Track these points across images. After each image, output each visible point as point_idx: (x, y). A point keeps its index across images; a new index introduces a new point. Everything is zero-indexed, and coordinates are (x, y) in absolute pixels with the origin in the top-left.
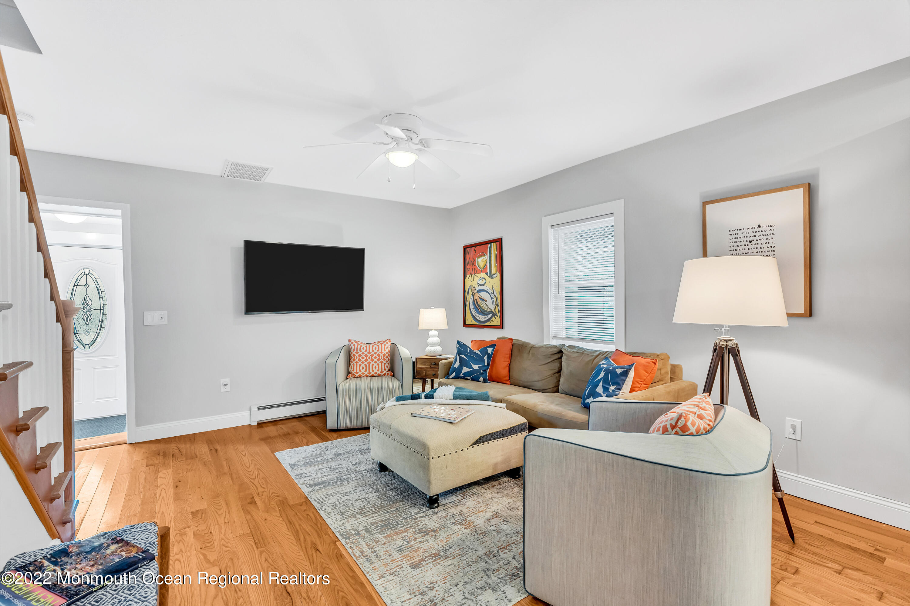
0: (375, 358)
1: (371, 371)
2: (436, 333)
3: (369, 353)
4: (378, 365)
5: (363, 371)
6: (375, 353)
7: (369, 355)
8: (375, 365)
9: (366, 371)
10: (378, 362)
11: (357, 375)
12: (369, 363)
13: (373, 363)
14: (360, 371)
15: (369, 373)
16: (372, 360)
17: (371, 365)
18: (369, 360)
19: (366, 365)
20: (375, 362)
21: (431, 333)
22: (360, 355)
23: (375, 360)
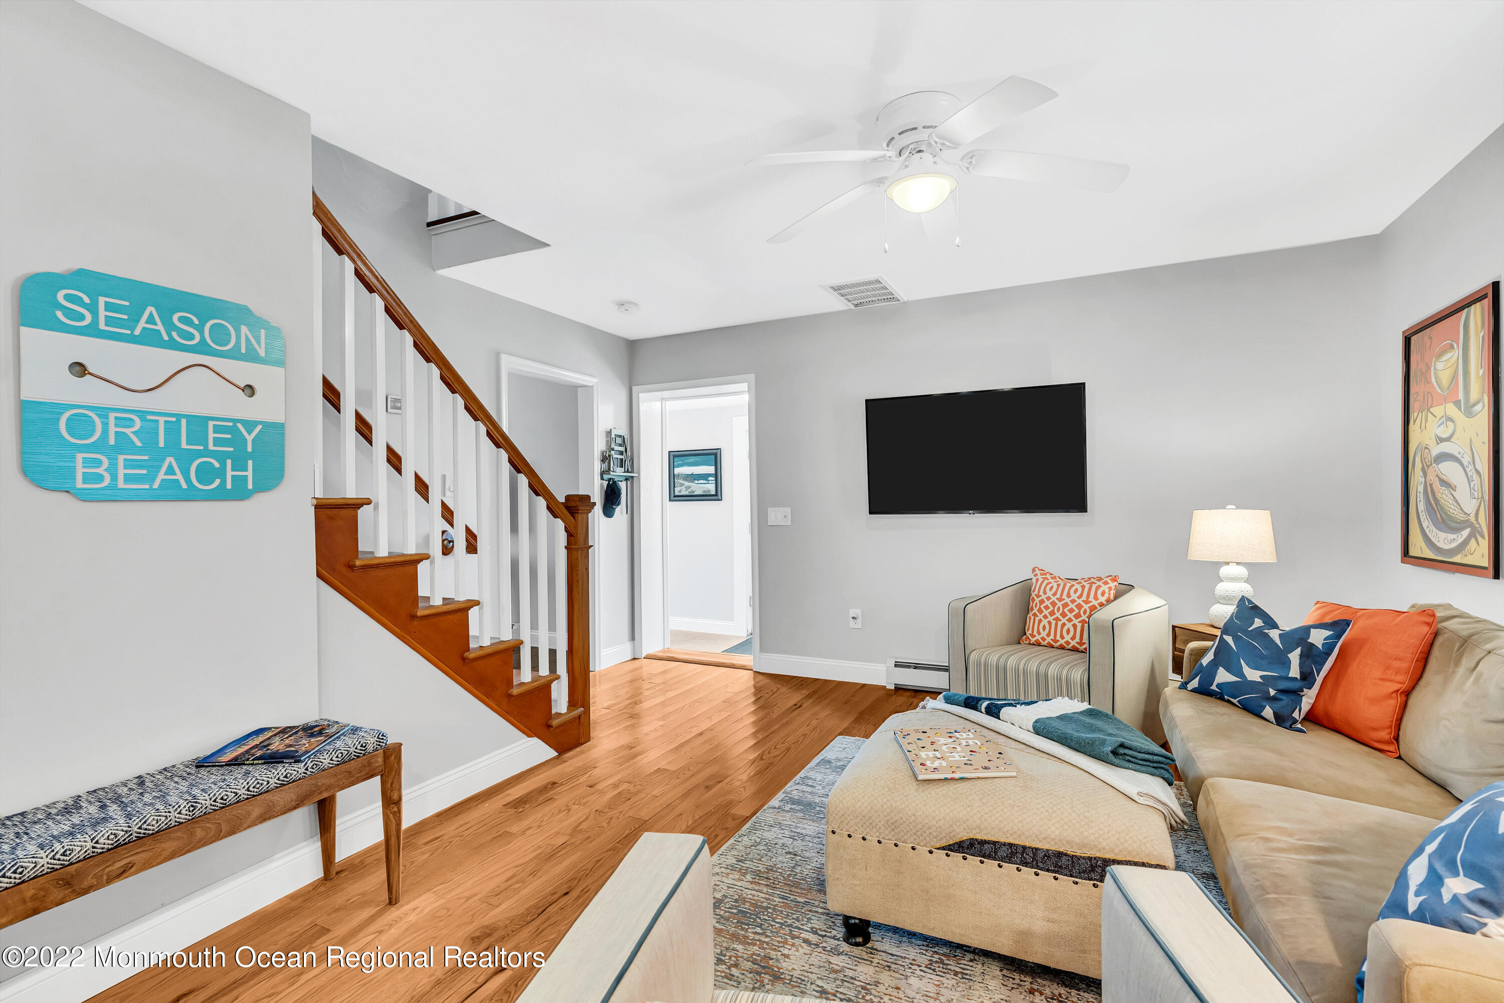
0: (1071, 611)
1: (1058, 638)
2: (1243, 571)
3: (1060, 600)
4: (1075, 626)
5: (1044, 634)
6: (1073, 601)
7: (1059, 604)
8: (1069, 625)
9: (1048, 635)
10: (1076, 621)
11: (1033, 640)
12: (1057, 619)
13: (1064, 620)
14: (1039, 633)
15: (1056, 641)
16: (1064, 615)
17: (1060, 623)
18: (1058, 615)
19: (1050, 623)
20: (1070, 620)
21: (1224, 571)
22: (1042, 602)
23: (1070, 615)
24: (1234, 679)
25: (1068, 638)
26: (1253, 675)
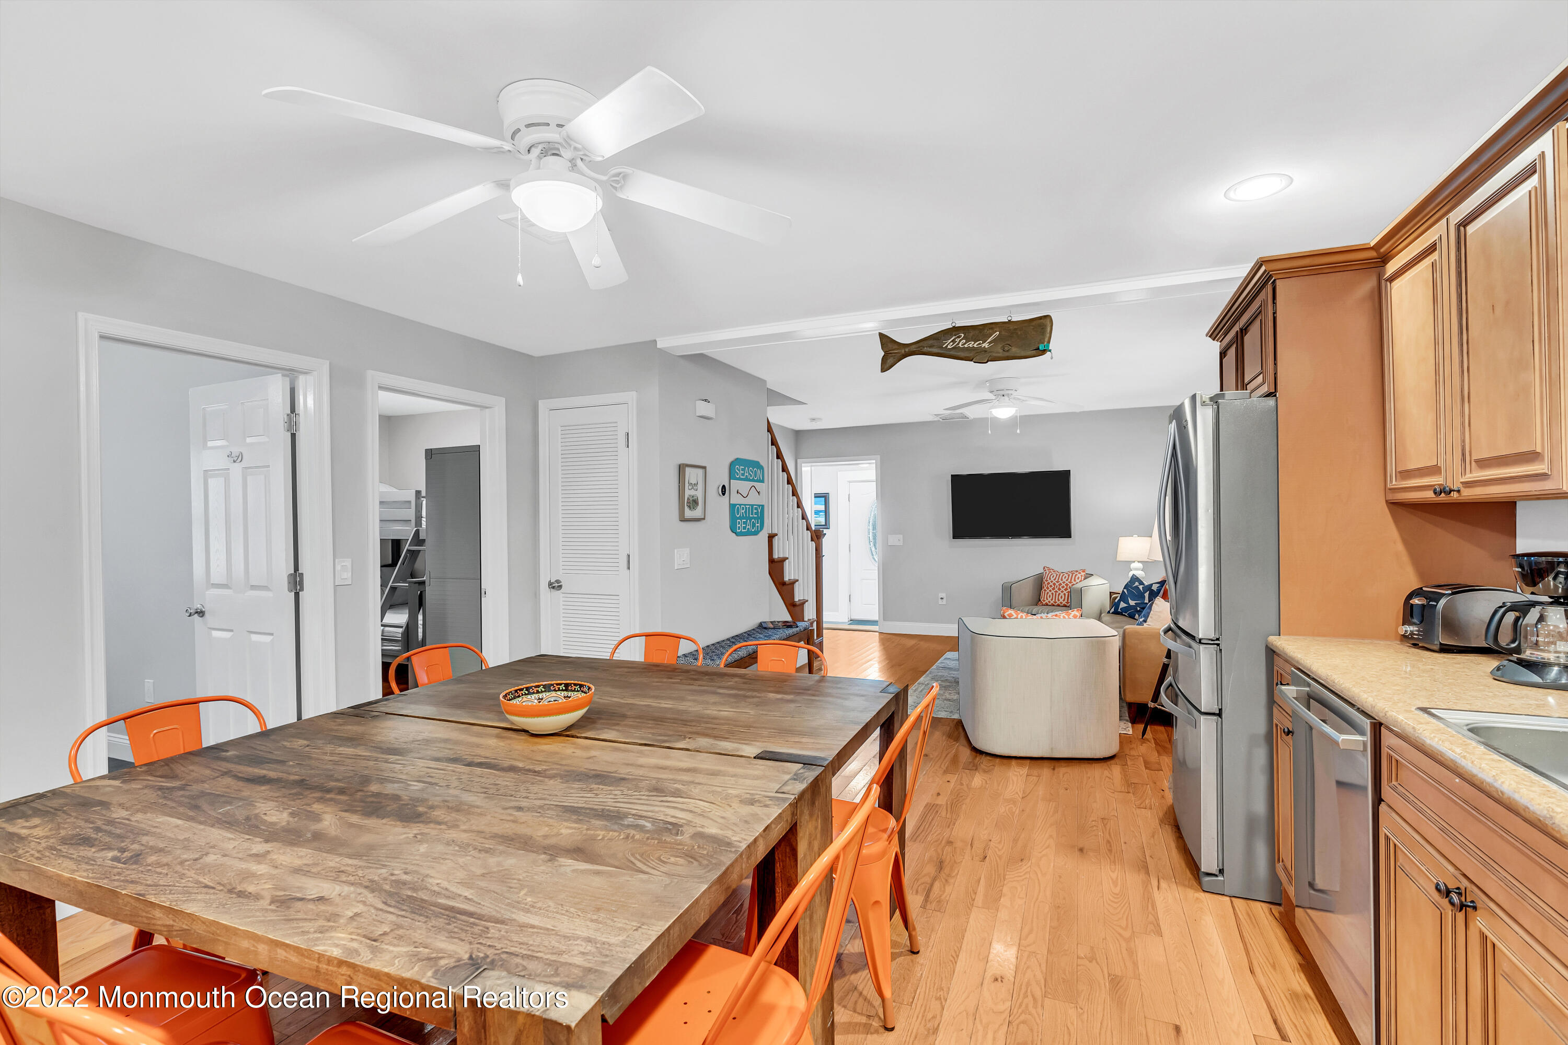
0: (1063, 587)
1: (1057, 601)
2: (1140, 565)
3: (1057, 582)
4: (1065, 594)
5: (1049, 599)
6: (1064, 582)
7: (1057, 584)
8: (1062, 594)
9: (1052, 600)
10: (1065, 592)
11: (1044, 603)
12: (1056, 592)
13: (1060, 592)
14: (1047, 599)
15: (1055, 602)
16: (1059, 589)
17: (1057, 594)
18: (1056, 589)
19: (1052, 594)
20: (1062, 592)
21: (1133, 565)
22: (1048, 583)
23: (1062, 589)
24: (1126, 605)
25: (1061, 600)
26: (1132, 603)
